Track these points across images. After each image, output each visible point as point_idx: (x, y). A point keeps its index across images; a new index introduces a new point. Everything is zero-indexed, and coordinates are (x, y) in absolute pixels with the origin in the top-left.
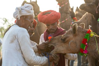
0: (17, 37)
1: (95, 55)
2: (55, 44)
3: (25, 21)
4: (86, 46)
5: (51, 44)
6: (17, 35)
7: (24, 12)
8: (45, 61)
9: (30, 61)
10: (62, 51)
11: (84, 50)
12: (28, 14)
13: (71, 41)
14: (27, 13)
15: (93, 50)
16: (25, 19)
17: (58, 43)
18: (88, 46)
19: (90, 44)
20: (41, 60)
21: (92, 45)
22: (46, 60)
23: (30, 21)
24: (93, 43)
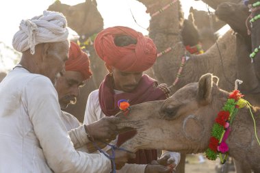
0: (23, 99)
1: (247, 158)
2: (138, 122)
3: (47, 57)
4: (224, 131)
5: (129, 122)
6: (23, 94)
7: (44, 33)
8: (101, 167)
9: (61, 164)
10: (157, 142)
11: (220, 142)
12: (56, 39)
13: (189, 116)
14: (53, 36)
15: (242, 145)
16: (47, 53)
17: (148, 121)
18: (230, 132)
19: (235, 127)
20: (91, 163)
21: (241, 129)
22: (105, 164)
23: (59, 57)
24: (243, 124)
